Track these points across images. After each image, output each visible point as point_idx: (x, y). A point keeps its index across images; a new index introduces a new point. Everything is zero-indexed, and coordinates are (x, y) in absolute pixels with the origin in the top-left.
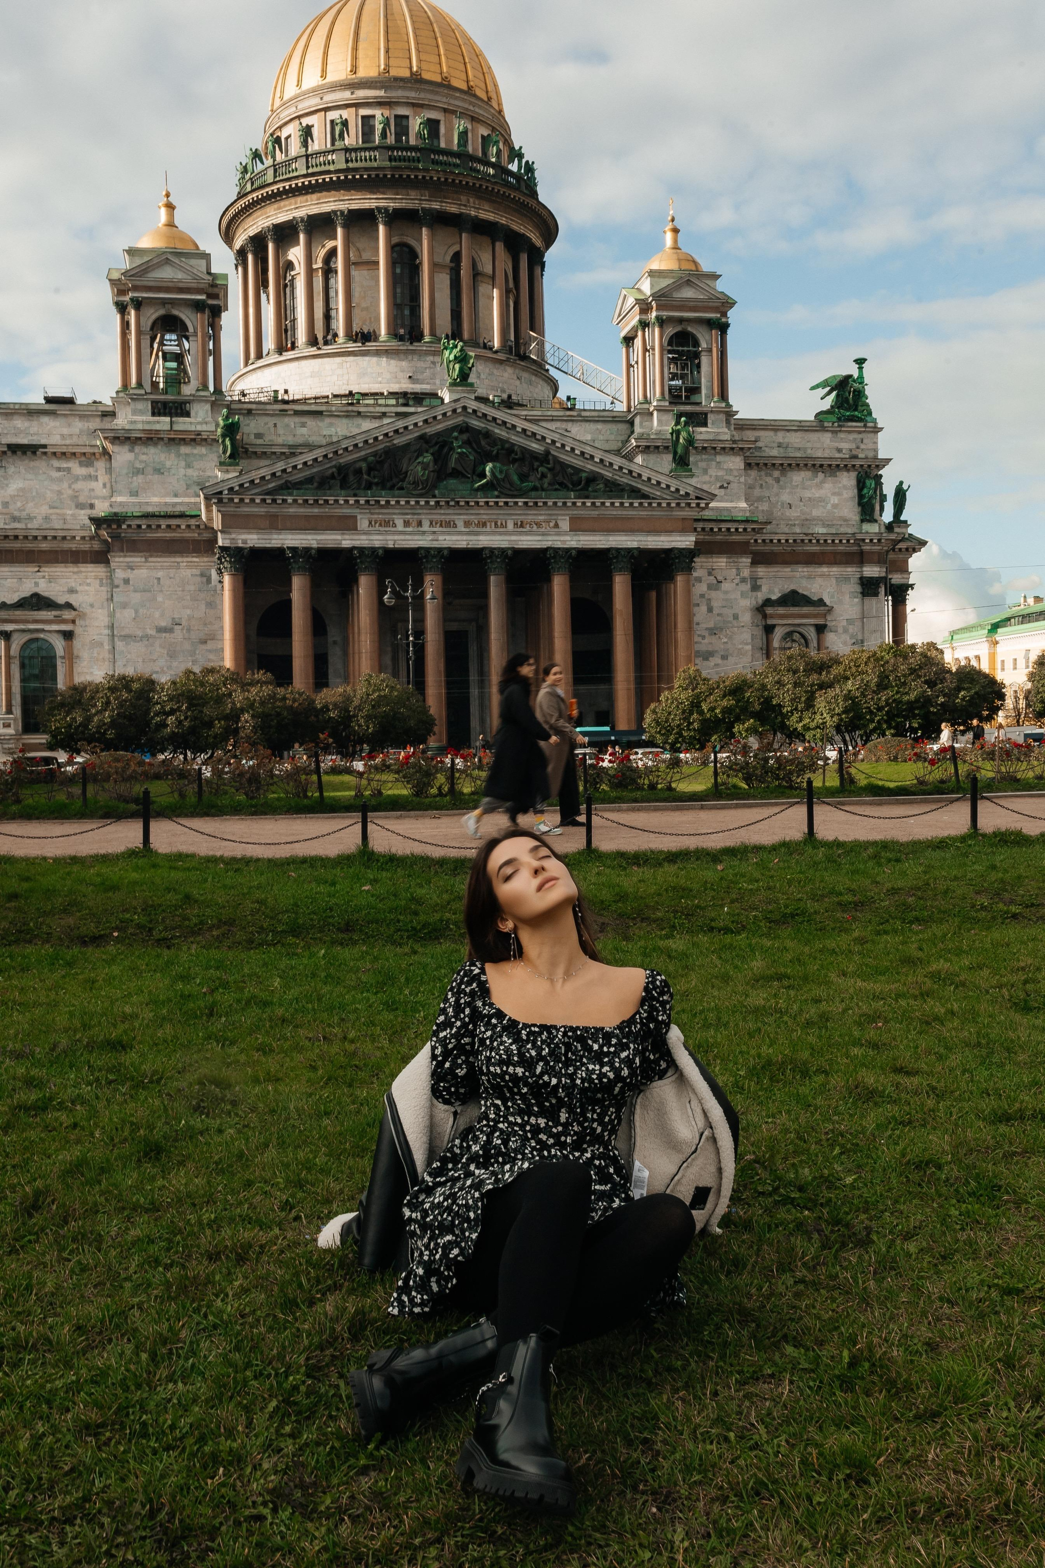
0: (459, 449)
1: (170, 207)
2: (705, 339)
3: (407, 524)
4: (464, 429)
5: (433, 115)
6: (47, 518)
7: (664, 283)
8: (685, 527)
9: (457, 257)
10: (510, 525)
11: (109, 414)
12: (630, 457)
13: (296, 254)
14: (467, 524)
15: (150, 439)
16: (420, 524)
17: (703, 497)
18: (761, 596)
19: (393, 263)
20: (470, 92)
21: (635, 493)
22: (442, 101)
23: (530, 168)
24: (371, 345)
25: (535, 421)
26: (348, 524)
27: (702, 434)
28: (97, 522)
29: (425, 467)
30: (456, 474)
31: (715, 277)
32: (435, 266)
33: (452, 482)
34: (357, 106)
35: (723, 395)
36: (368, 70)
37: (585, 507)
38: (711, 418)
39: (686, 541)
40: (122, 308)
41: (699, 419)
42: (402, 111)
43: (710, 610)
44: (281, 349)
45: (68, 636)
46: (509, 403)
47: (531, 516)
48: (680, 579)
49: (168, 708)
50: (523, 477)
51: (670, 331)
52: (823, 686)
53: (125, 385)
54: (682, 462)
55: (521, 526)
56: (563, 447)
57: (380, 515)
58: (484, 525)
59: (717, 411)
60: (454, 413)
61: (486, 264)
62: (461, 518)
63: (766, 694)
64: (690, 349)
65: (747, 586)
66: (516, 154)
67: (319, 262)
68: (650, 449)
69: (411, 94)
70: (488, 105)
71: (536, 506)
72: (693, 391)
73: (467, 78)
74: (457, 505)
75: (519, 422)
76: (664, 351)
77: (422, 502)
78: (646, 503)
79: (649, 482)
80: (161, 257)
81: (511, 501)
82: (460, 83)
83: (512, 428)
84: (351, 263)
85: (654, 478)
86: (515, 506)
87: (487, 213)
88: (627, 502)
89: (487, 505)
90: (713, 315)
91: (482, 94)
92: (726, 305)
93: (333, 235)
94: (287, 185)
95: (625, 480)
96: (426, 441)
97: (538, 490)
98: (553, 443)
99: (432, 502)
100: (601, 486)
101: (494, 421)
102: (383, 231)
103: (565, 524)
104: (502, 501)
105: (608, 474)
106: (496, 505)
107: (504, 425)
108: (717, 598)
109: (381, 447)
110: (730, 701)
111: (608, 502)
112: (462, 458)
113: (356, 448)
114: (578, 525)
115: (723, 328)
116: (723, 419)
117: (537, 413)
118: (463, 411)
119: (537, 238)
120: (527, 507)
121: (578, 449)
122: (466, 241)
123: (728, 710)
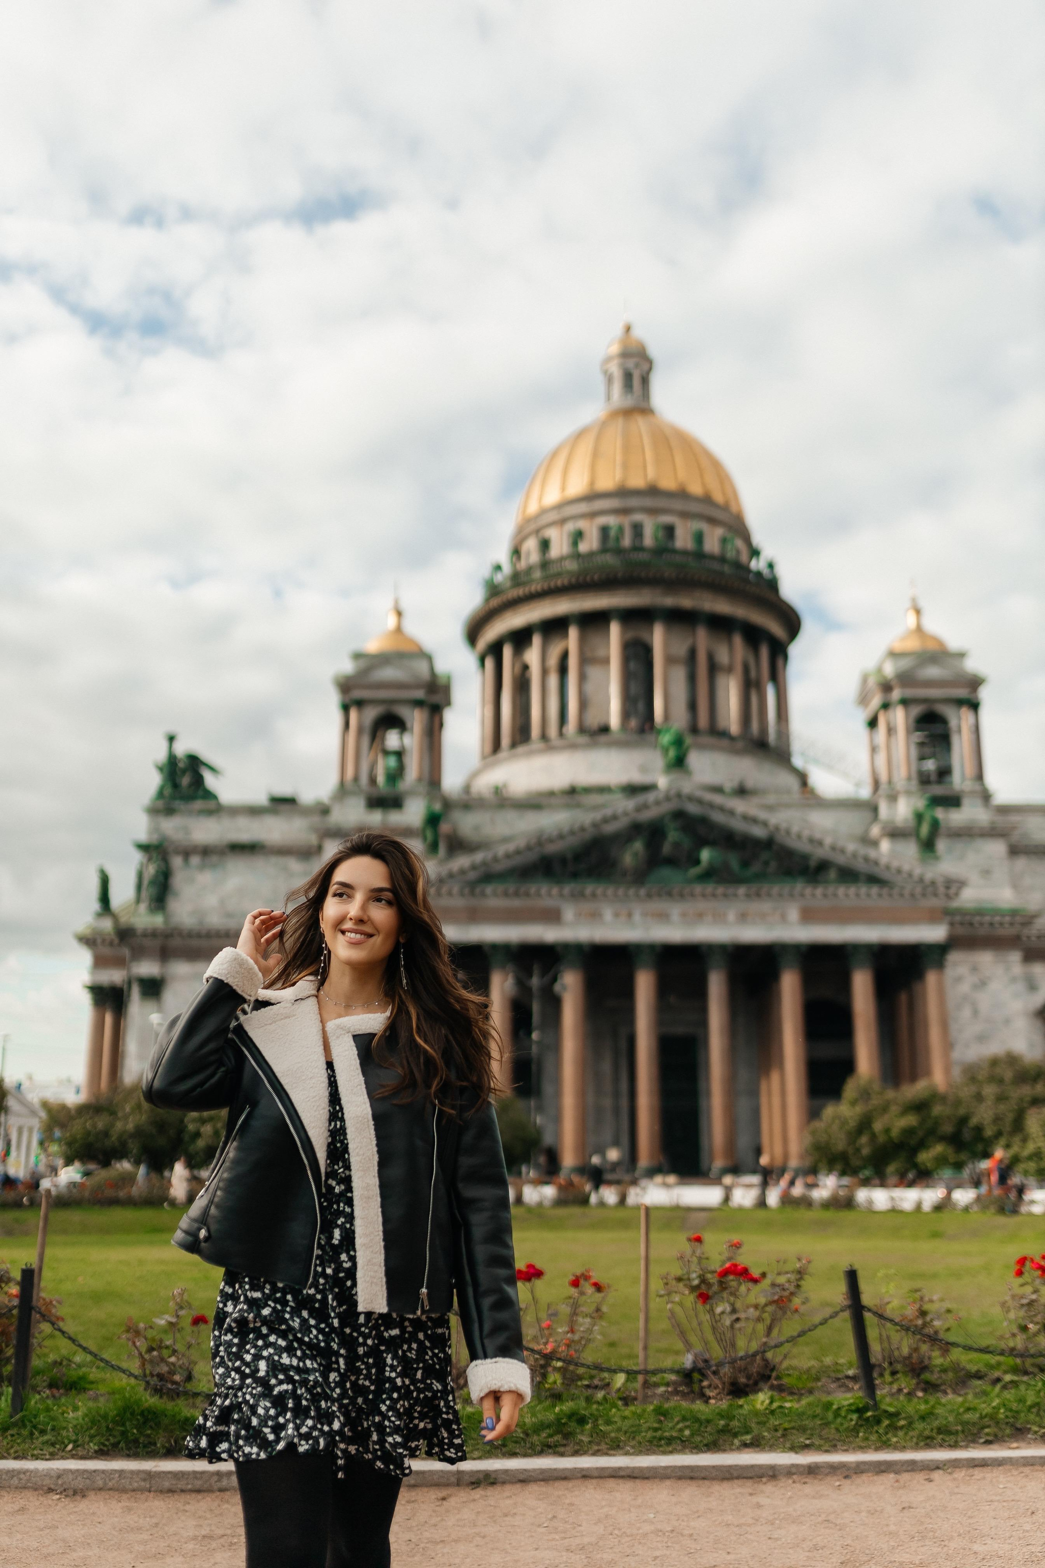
0: (673, 835)
1: (399, 614)
2: (954, 717)
3: (617, 915)
4: (679, 815)
5: (667, 519)
7: (905, 664)
8: (933, 917)
9: (693, 652)
10: (731, 916)
11: (325, 811)
12: (875, 844)
13: (532, 656)
14: (684, 915)
16: (630, 915)
17: (953, 885)
18: (1039, 1000)
19: (626, 659)
20: (707, 499)
21: (873, 880)
22: (678, 505)
23: (771, 566)
24: (603, 738)
25: (771, 808)
26: (553, 917)
27: (956, 818)
29: (636, 854)
30: (672, 862)
31: (961, 655)
32: (670, 660)
33: (666, 872)
34: (593, 515)
35: (980, 776)
36: (606, 483)
37: (816, 895)
38: (966, 802)
39: (935, 933)
40: (346, 708)
41: (953, 801)
42: (638, 517)
43: (976, 1013)
44: (514, 745)
46: (742, 791)
47: (756, 906)
48: (931, 978)
50: (745, 864)
51: (916, 710)
53: (342, 783)
54: (928, 846)
55: (743, 918)
56: (788, 832)
57: (587, 906)
58: (700, 916)
59: (972, 793)
60: (668, 798)
61: (723, 656)
62: (675, 910)
63: (962, 1111)
64: (938, 728)
65: (1020, 987)
66: (755, 553)
67: (553, 661)
68: (895, 834)
69: (648, 502)
70: (726, 508)
71: (758, 895)
72: (944, 773)
73: (704, 485)
74: (670, 894)
75: (740, 806)
76: (908, 732)
77: (631, 892)
78: (885, 891)
79: (888, 867)
80: (383, 659)
81: (730, 891)
82: (695, 489)
83: (731, 813)
84: (584, 661)
85: (895, 864)
86: (736, 895)
87: (722, 606)
88: (863, 890)
89: (704, 896)
90: (961, 693)
91: (718, 497)
92: (975, 683)
93: (566, 635)
94: (520, 592)
95: (860, 866)
96: (636, 829)
97: (760, 877)
98: (777, 829)
99: (643, 892)
100: (832, 874)
101: (711, 806)
102: (615, 629)
103: (793, 914)
104: (720, 890)
105: (840, 860)
106: (714, 895)
107: (722, 809)
108: (984, 1000)
109: (587, 836)
110: (911, 1120)
111: (841, 891)
112: (676, 845)
113: (561, 837)
114: (808, 916)
115: (974, 706)
116: (979, 802)
117: (771, 799)
118: (679, 795)
119: (777, 629)
120: (748, 896)
121: (806, 833)
122: (702, 637)
123: (909, 1132)
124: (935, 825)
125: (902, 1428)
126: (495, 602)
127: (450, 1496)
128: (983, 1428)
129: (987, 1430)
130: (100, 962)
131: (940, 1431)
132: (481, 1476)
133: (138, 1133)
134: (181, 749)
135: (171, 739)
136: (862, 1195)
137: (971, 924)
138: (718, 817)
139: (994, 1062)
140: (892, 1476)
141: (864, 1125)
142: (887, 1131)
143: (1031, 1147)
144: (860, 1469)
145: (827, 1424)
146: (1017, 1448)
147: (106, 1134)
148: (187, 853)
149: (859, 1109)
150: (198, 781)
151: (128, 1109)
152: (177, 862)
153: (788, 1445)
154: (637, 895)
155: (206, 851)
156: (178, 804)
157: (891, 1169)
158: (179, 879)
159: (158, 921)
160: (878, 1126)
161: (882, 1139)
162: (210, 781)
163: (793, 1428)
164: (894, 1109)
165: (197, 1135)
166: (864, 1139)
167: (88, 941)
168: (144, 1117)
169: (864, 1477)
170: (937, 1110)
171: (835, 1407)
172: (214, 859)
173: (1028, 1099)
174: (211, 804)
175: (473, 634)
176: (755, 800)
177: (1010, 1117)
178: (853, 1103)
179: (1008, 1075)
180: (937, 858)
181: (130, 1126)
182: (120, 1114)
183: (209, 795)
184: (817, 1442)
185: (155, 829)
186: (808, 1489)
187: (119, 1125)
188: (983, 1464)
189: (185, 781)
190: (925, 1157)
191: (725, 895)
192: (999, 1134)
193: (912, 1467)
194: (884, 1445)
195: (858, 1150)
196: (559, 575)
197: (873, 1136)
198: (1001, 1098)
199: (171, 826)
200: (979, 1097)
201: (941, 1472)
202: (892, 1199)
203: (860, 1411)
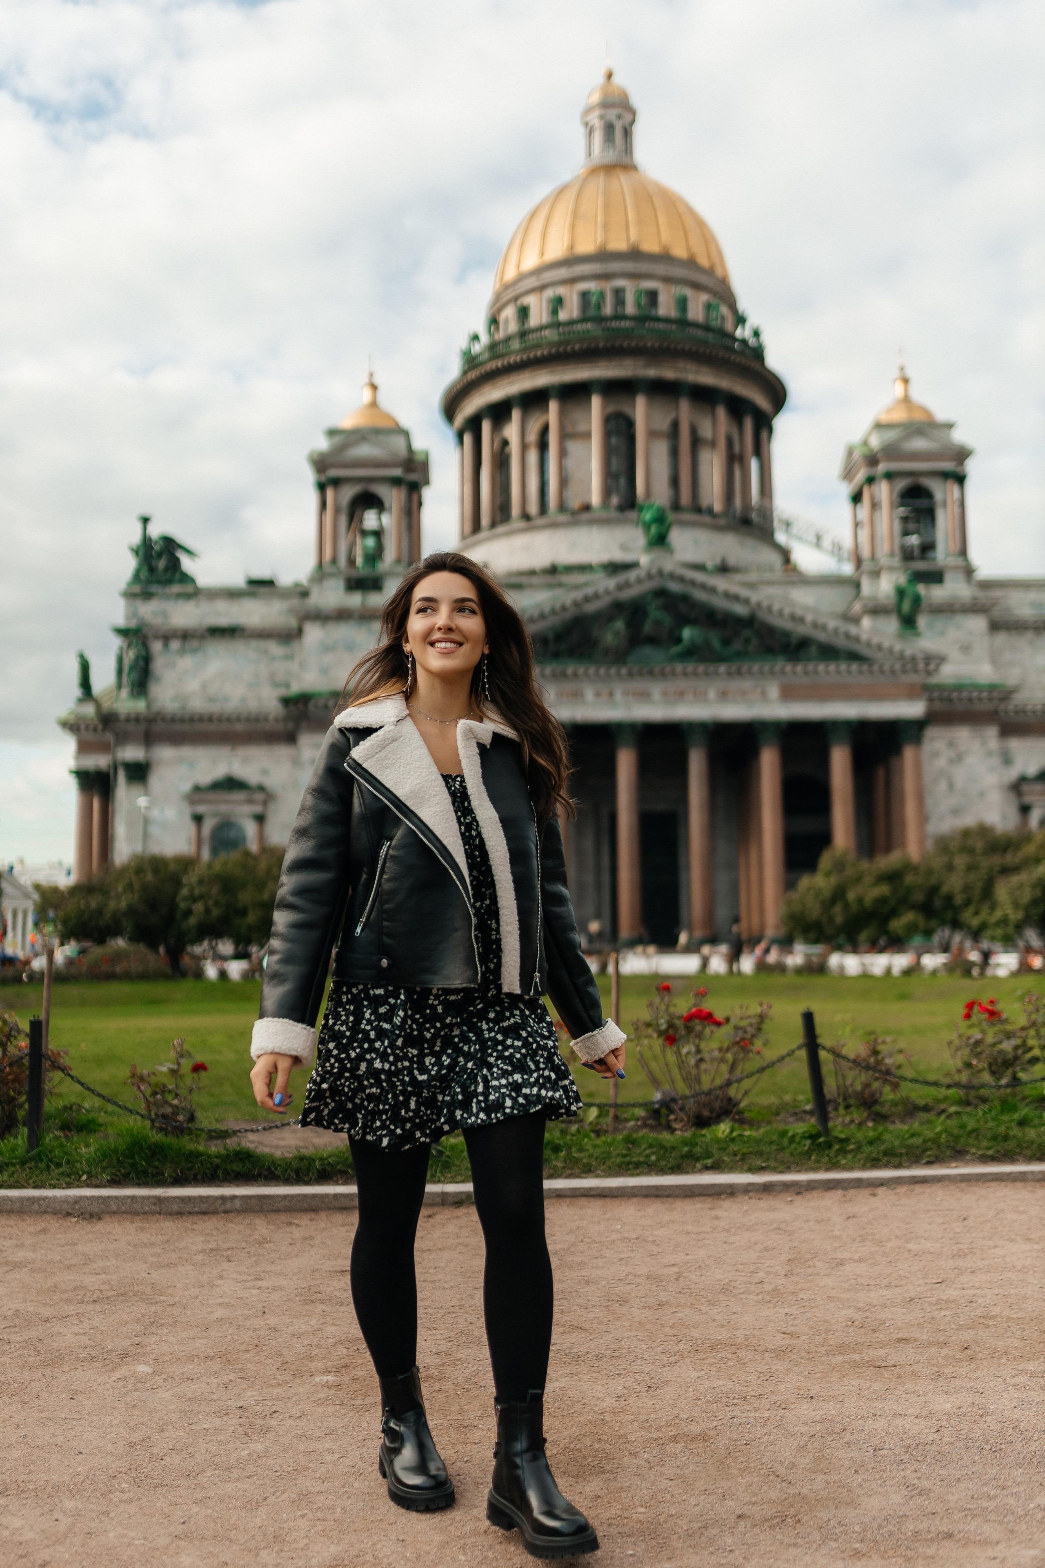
0: (655, 613)
1: (374, 387)
2: (940, 490)
3: (598, 694)
4: (661, 593)
5: (649, 284)
6: (243, 700)
7: (891, 435)
8: (911, 693)
9: (675, 426)
10: (712, 694)
11: (304, 594)
12: (856, 621)
13: (512, 431)
14: (665, 694)
15: (342, 615)
16: (611, 694)
17: (933, 661)
18: (1013, 773)
19: (607, 434)
20: (691, 263)
21: (854, 656)
22: (661, 269)
23: (756, 334)
24: (585, 516)
25: (752, 586)
27: (937, 593)
28: (287, 701)
29: (616, 634)
30: (653, 641)
31: (950, 426)
32: (652, 434)
33: (647, 651)
34: (572, 281)
35: (963, 552)
36: (586, 247)
37: (796, 671)
38: (948, 577)
39: (913, 709)
40: (322, 487)
41: (935, 577)
42: (620, 283)
43: (951, 786)
44: (493, 525)
45: (260, 819)
46: (724, 569)
47: (735, 684)
48: (909, 753)
49: (197, 892)
50: (726, 642)
51: (901, 484)
52: (1006, 871)
53: (320, 565)
54: (909, 622)
55: (724, 696)
56: (769, 609)
57: (568, 687)
58: (681, 694)
59: (955, 568)
60: (650, 576)
61: (706, 430)
62: (656, 689)
63: (933, 881)
64: (922, 503)
65: (996, 761)
66: (741, 320)
67: (532, 437)
68: (876, 610)
69: (629, 266)
70: (710, 272)
71: (739, 673)
72: (928, 548)
73: (688, 248)
74: (651, 673)
75: (721, 584)
76: (893, 506)
77: (613, 671)
78: (865, 667)
79: (869, 644)
80: (358, 435)
81: (711, 669)
82: (679, 252)
83: (713, 590)
84: (565, 436)
85: (875, 640)
86: (717, 674)
87: (706, 378)
88: (843, 667)
89: (685, 674)
90: (948, 466)
91: (703, 261)
92: (962, 454)
93: (546, 409)
94: (499, 363)
95: (841, 643)
96: (618, 607)
97: (741, 655)
98: (759, 605)
99: (624, 671)
100: (813, 650)
101: (693, 583)
102: (596, 402)
103: (774, 691)
104: (701, 668)
105: (821, 637)
106: (695, 674)
107: (703, 587)
108: (960, 774)
109: (568, 615)
110: (884, 890)
111: (821, 667)
112: (658, 623)
113: (542, 616)
114: (788, 694)
115: (960, 479)
116: (961, 577)
117: (753, 577)
118: (660, 573)
119: (762, 402)
120: (729, 674)
121: (787, 611)
122: (685, 409)
123: (881, 901)
124: (917, 601)
125: (851, 1151)
126: (473, 375)
127: (435, 1214)
128: (925, 1151)
129: (929, 1153)
130: (83, 748)
131: (886, 1153)
132: (464, 1197)
133: (131, 911)
134: (155, 531)
135: (145, 521)
136: (835, 960)
137: (950, 700)
138: (700, 595)
139: (966, 833)
140: (840, 1192)
141: (838, 894)
142: (860, 900)
143: (998, 914)
144: (811, 1186)
145: (782, 1149)
146: (956, 1167)
147: (100, 912)
148: (166, 638)
149: (833, 880)
150: (175, 564)
151: (120, 889)
152: (157, 646)
153: (746, 1167)
154: (618, 674)
155: (185, 636)
156: (154, 588)
157: (863, 936)
158: (159, 664)
159: (140, 706)
160: (851, 896)
161: (854, 908)
162: (187, 564)
163: (751, 1153)
164: (868, 880)
165: (189, 913)
166: (838, 909)
167: (72, 726)
168: (136, 896)
169: (815, 1193)
170: (909, 879)
171: (790, 1134)
172: (195, 643)
173: (997, 869)
174: (189, 589)
175: (450, 409)
176: (738, 577)
177: (979, 885)
178: (828, 874)
179: (980, 845)
180: (918, 635)
181: (123, 904)
182: (112, 894)
183: (186, 579)
184: (772, 1164)
185: (132, 614)
186: (763, 1204)
187: (112, 905)
188: (924, 1180)
189: (162, 564)
190: (897, 925)
191: (707, 674)
192: (968, 903)
193: (859, 1184)
194: (834, 1166)
195: (831, 919)
196: (538, 346)
197: (847, 906)
198: (971, 868)
199: (149, 610)
200: (950, 867)
201: (884, 1188)
202: (863, 965)
203: (813, 1137)
